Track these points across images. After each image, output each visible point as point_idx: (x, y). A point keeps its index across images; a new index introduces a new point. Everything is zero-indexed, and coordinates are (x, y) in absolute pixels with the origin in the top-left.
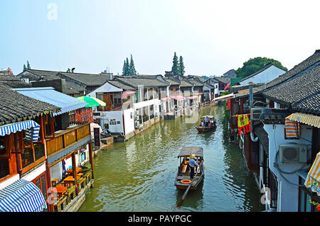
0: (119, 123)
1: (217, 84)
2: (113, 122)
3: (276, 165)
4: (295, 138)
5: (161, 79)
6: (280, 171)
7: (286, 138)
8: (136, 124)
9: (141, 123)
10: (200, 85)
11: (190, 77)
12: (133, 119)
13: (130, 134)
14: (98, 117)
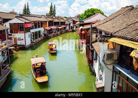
0: (22, 40)
1: (72, 21)
2: (19, 39)
3: (103, 61)
4: (113, 49)
5: (44, 17)
6: (105, 64)
7: (108, 49)
8: (31, 40)
9: (34, 40)
10: (64, 21)
11: (58, 17)
12: (30, 38)
13: (28, 45)
14: (11, 36)
